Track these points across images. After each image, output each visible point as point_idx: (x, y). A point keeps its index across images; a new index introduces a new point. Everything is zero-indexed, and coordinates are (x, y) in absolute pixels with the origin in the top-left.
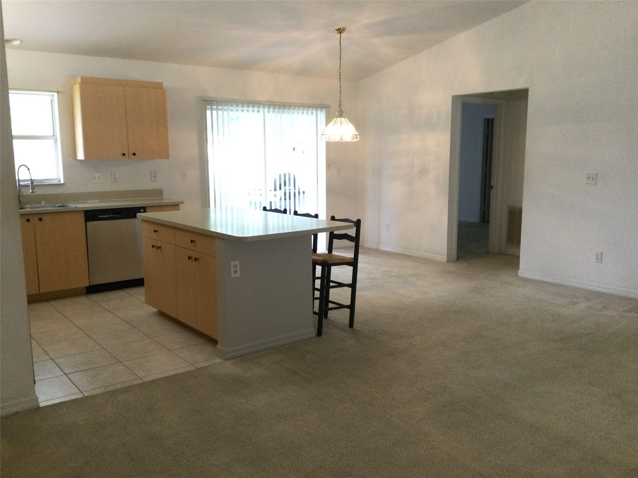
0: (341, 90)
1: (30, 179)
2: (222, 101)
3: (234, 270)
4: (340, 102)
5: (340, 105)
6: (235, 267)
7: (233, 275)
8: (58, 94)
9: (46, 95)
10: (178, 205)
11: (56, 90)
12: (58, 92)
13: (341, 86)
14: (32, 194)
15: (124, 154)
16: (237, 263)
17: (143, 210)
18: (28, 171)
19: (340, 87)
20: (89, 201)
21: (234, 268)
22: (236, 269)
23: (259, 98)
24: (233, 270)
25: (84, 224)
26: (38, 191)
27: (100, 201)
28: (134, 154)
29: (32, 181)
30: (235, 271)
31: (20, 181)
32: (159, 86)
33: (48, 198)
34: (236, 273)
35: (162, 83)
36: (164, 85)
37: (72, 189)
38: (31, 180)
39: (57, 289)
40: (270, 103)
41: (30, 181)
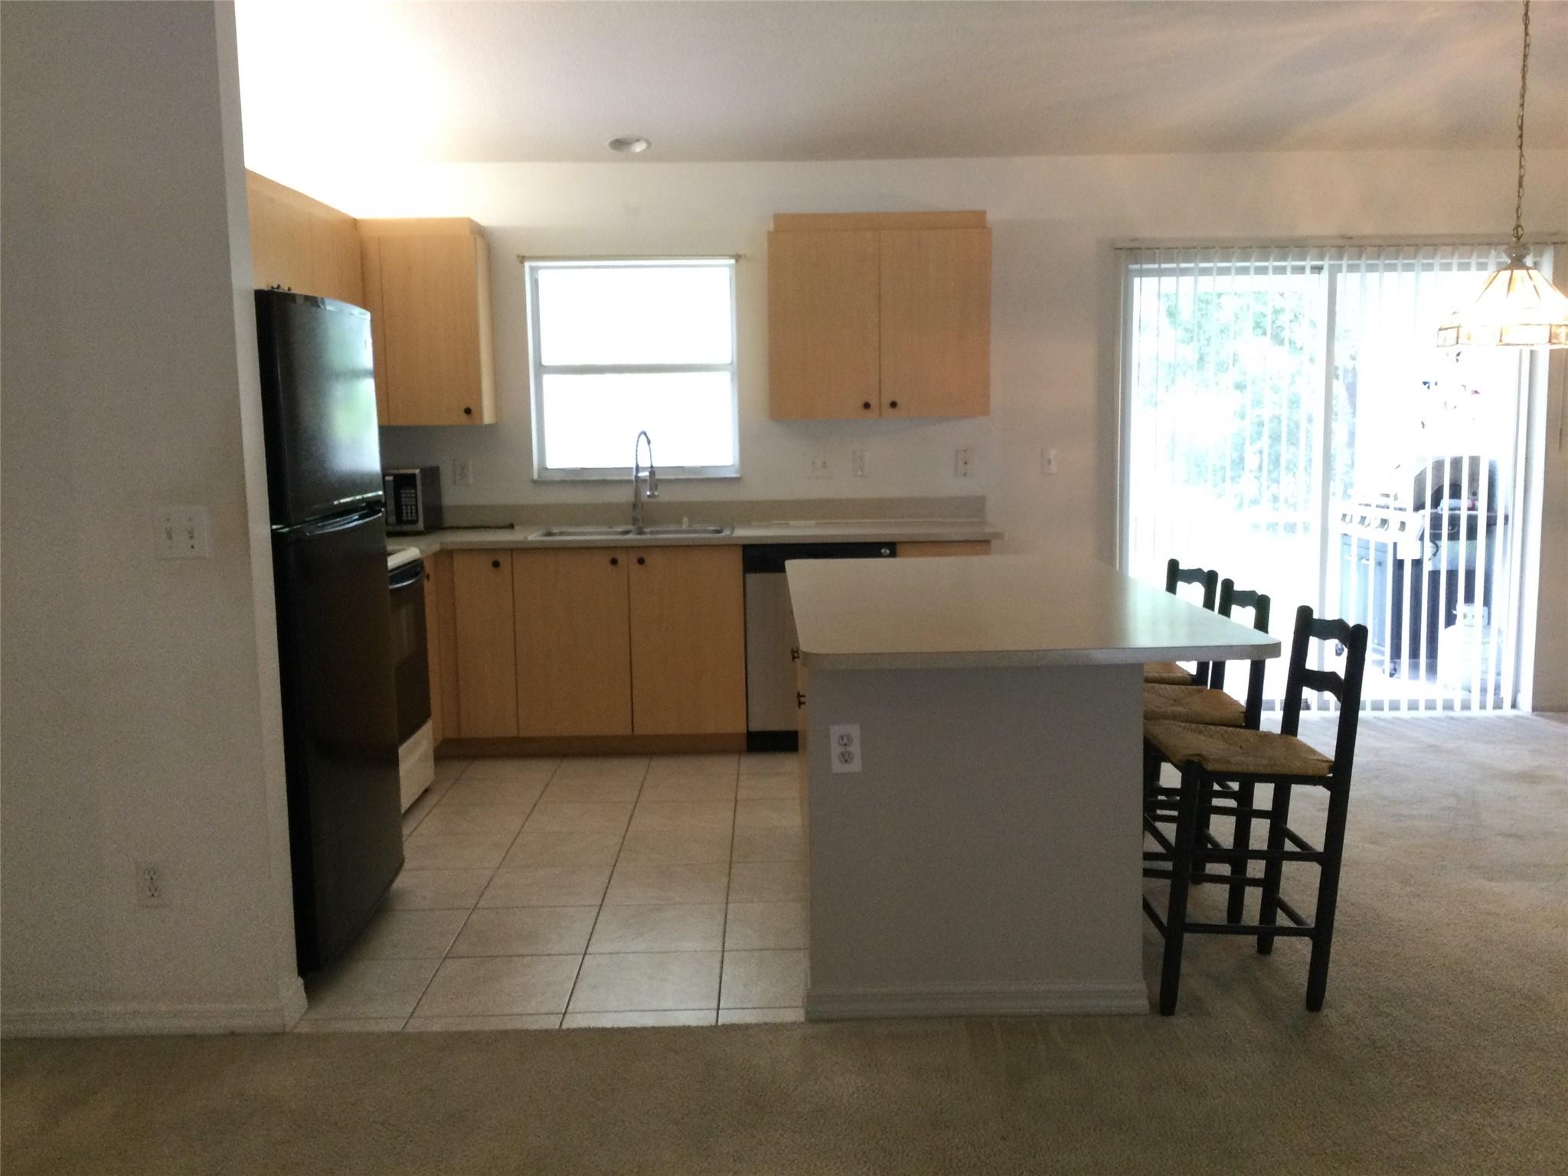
0: (1521, 177)
1: (650, 466)
2: (1177, 248)
3: (842, 749)
4: (1518, 217)
5: (1518, 226)
6: (845, 740)
7: (838, 767)
8: (737, 261)
9: (715, 266)
10: (987, 542)
11: (735, 254)
12: (738, 257)
13: (1523, 163)
14: (650, 500)
15: (867, 406)
16: (854, 730)
17: (888, 552)
18: (647, 445)
19: (1521, 167)
20: (792, 523)
21: (839, 743)
22: (849, 749)
23: (1306, 228)
24: (836, 750)
25: (742, 578)
26: (664, 495)
27: (819, 523)
28: (894, 405)
29: (652, 470)
30: (843, 755)
31: (640, 470)
32: (976, 222)
33: (696, 511)
34: (846, 761)
35: (983, 213)
36: (992, 217)
37: (757, 491)
38: (652, 467)
39: (672, 729)
40: (1341, 242)
41: (650, 470)
